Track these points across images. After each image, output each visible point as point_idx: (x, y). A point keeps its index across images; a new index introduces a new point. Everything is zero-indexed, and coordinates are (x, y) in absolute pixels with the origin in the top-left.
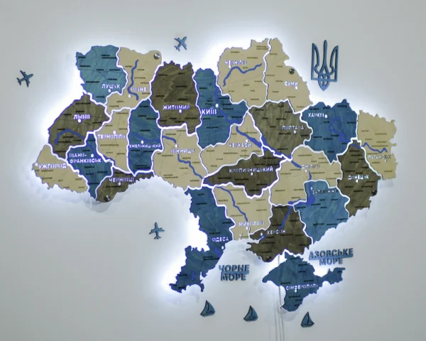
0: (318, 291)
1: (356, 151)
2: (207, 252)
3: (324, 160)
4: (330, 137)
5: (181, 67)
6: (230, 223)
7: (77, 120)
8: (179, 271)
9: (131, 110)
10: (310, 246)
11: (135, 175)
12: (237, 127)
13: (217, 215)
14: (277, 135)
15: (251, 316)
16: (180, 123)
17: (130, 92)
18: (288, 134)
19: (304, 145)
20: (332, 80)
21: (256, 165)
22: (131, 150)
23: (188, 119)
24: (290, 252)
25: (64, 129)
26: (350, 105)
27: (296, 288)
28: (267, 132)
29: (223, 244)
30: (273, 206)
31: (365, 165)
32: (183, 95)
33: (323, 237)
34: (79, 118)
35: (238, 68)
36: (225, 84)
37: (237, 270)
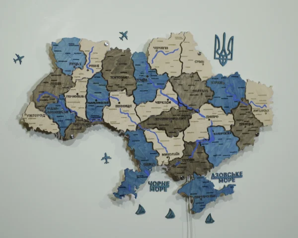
1: (245, 107)
3: (221, 113)
4: (226, 97)
5: (123, 51)
6: (158, 154)
8: (120, 184)
10: (211, 170)
12: (161, 91)
14: (189, 96)
15: (171, 215)
16: (122, 88)
17: (87, 68)
18: (197, 95)
20: (229, 59)
21: (174, 116)
23: (127, 85)
25: (43, 92)
26: (240, 76)
28: (181, 94)
31: (251, 116)
32: (124, 69)
33: (220, 164)
35: (162, 52)
36: (153, 62)
37: (161, 185)
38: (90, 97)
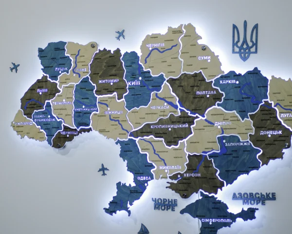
0: (231, 225)
1: (268, 111)
2: (134, 187)
3: (236, 119)
5: (112, 52)
6: (152, 166)
7: (39, 93)
8: (111, 199)
9: (75, 84)
10: (223, 188)
11: (78, 130)
13: (140, 160)
14: (191, 99)
16: (111, 92)
17: (74, 72)
18: (201, 98)
19: (216, 106)
20: (253, 53)
21: (173, 123)
22: (76, 112)
23: (117, 89)
24: (205, 192)
25: (30, 99)
26: (261, 72)
27: (211, 221)
28: (182, 97)
29: (146, 182)
30: (189, 154)
31: (277, 122)
32: (113, 72)
33: (235, 182)
35: (157, 49)
36: (146, 62)
37: (167, 203)
38: (77, 103)
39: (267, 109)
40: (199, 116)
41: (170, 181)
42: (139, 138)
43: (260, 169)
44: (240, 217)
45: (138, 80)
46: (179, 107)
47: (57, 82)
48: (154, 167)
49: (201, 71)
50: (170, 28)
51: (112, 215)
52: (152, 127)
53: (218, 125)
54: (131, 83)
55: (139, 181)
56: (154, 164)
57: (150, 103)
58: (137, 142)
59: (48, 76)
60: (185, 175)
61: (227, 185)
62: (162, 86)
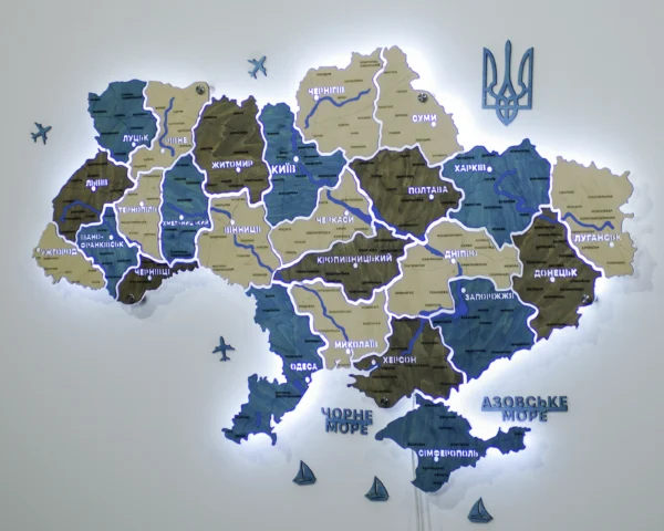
0: (478, 463)
1: (550, 230)
2: (283, 384)
3: (486, 244)
4: (498, 205)
5: (239, 104)
6: (319, 342)
7: (90, 188)
8: (238, 410)
9: (165, 170)
10: (461, 386)
11: (171, 266)
12: (329, 191)
13: (295, 329)
14: (398, 202)
16: (237, 187)
17: (162, 145)
18: (418, 200)
19: (447, 219)
20: (523, 107)
21: (362, 252)
22: (166, 229)
23: (249, 181)
24: (426, 394)
25: (71, 201)
26: (537, 149)
27: (438, 455)
28: (380, 199)
29: (308, 373)
30: (393, 317)
31: (568, 252)
32: (242, 145)
33: (485, 373)
34: (93, 185)
35: (330, 99)
36: (307, 125)
37: (352, 418)
38: (169, 210)
39: (547, 224)
40: (413, 238)
41: (357, 372)
42: (294, 283)
43: (534, 348)
44: (494, 446)
45: (292, 163)
46: (374, 219)
47: (127, 165)
48: (324, 344)
49: (418, 144)
50: (355, 55)
51: (239, 443)
52: (319, 260)
53: (451, 256)
54: (278, 169)
55: (294, 371)
56: (322, 337)
57: (315, 210)
58: (289, 291)
59: (109, 152)
60: (385, 360)
61: (468, 381)
62: (340, 176)
